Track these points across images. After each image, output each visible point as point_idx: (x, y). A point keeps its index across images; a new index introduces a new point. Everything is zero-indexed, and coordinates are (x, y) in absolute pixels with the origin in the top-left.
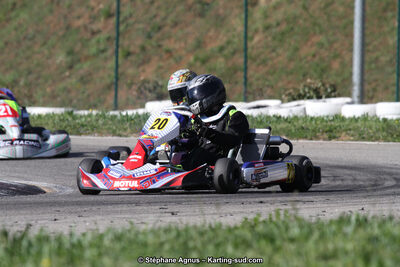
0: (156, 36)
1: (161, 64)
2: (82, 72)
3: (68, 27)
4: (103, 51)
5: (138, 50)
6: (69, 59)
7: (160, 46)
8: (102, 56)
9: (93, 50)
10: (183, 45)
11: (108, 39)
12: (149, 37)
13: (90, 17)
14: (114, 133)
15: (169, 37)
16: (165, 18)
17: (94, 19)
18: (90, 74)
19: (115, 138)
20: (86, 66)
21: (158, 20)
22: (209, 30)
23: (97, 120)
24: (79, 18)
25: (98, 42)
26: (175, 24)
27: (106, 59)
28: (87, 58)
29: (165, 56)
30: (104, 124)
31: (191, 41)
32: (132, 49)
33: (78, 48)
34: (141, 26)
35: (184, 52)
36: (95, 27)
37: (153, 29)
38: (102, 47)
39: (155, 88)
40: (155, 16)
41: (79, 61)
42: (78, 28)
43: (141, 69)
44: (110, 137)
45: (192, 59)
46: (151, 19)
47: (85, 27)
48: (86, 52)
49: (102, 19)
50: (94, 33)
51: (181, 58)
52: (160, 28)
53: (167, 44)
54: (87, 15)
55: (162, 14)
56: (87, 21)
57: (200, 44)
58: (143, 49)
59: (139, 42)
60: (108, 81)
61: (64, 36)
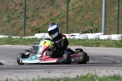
0: (37, 12)
1: (38, 21)
2: (12, 23)
3: (8, 9)
4: (19, 17)
5: (31, 16)
6: (8, 19)
7: (38, 15)
8: (19, 18)
9: (16, 16)
10: (45, 15)
11: (21, 13)
12: (35, 12)
13: (15, 5)
14: (25, 44)
15: (41, 12)
16: (40, 6)
17: (16, 6)
18: (15, 24)
19: (25, 46)
20: (14, 21)
21: (37, 6)
22: (54, 10)
23: (19, 40)
24: (11, 6)
25: (18, 14)
26: (43, 8)
27: (20, 19)
28: (14, 19)
29: (40, 18)
30: (22, 41)
31: (48, 14)
32: (29, 16)
33: (11, 16)
34: (32, 8)
35: (46, 17)
36: (16, 8)
37: (36, 9)
38: (19, 15)
39: (38, 29)
40: (36, 5)
41: (11, 20)
42: (11, 9)
43: (32, 22)
44: (24, 46)
45: (48, 19)
46: (35, 6)
47: (13, 9)
48: (14, 17)
49: (19, 6)
50: (16, 11)
51: (45, 19)
52: (38, 9)
53: (41, 15)
54: (14, 5)
55: (39, 4)
56: (14, 7)
57: (51, 15)
58: (33, 16)
59: (31, 14)
60: (21, 26)
61: (6, 11)
